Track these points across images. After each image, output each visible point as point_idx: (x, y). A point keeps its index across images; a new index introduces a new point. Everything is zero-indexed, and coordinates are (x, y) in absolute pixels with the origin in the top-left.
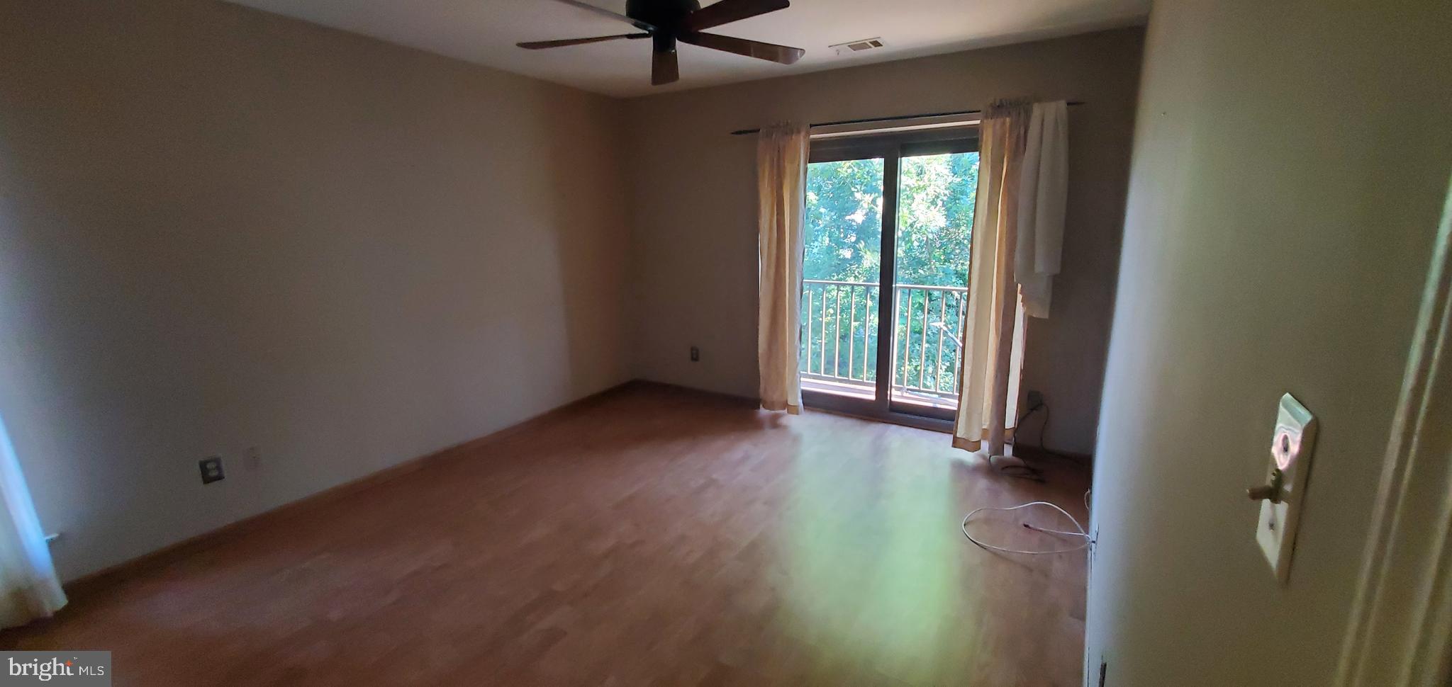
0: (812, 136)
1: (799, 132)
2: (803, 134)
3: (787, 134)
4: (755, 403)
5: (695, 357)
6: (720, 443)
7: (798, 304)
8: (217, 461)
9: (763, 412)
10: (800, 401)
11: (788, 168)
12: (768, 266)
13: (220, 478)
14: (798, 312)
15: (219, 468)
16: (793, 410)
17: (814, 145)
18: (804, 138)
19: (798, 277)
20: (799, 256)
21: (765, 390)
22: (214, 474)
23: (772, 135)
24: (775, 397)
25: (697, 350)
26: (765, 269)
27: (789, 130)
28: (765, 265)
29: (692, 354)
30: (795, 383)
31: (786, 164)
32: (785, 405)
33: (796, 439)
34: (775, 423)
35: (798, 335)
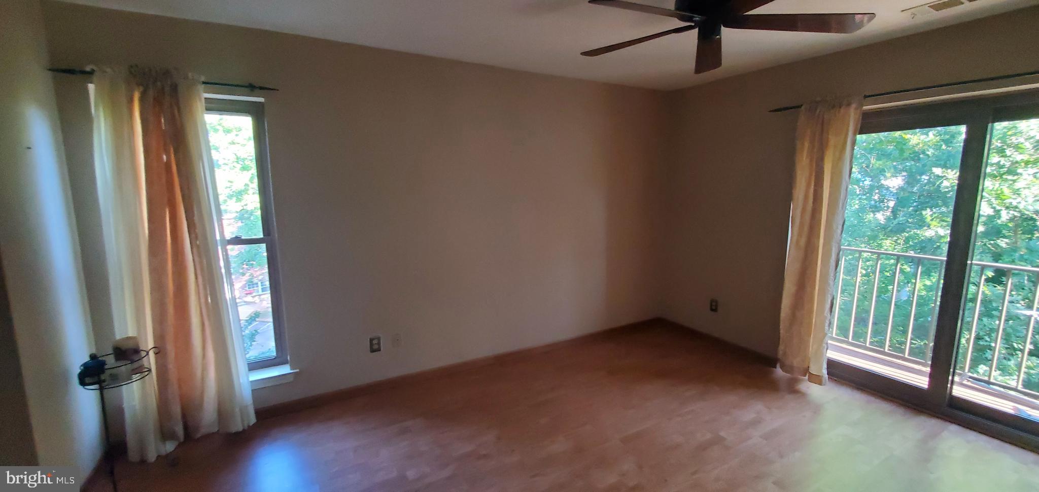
0: (865, 108)
1: (849, 105)
2: (854, 106)
3: (834, 107)
4: (771, 361)
5: (714, 307)
6: (730, 398)
7: (832, 274)
8: (379, 339)
9: (779, 372)
10: (825, 372)
11: (832, 140)
12: (800, 235)
13: (379, 350)
14: (831, 282)
15: (379, 344)
16: (816, 379)
17: (866, 115)
18: (856, 109)
19: (834, 249)
20: (837, 228)
21: (785, 353)
22: (376, 347)
23: (816, 110)
24: (796, 362)
25: (716, 302)
26: (795, 238)
27: (837, 103)
28: (796, 233)
29: (711, 305)
30: (820, 352)
31: (830, 137)
32: (806, 371)
33: (817, 409)
34: (792, 388)
35: (828, 306)
